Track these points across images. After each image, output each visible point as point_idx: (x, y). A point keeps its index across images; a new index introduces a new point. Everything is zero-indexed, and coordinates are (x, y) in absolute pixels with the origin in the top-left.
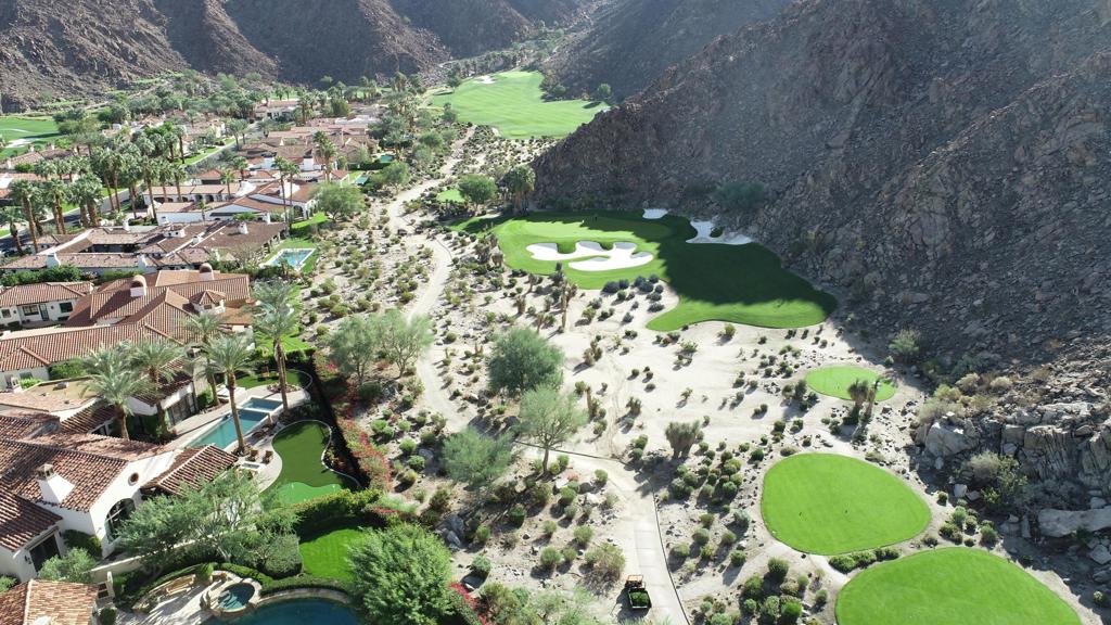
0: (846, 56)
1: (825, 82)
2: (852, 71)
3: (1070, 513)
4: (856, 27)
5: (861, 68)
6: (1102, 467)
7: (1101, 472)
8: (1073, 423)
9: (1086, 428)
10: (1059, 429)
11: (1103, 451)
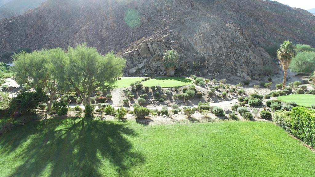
1: (44, 25)
3: (135, 68)
4: (50, 11)
6: (137, 59)
7: (138, 60)
8: (129, 54)
9: (132, 54)
10: (127, 55)
11: (137, 56)
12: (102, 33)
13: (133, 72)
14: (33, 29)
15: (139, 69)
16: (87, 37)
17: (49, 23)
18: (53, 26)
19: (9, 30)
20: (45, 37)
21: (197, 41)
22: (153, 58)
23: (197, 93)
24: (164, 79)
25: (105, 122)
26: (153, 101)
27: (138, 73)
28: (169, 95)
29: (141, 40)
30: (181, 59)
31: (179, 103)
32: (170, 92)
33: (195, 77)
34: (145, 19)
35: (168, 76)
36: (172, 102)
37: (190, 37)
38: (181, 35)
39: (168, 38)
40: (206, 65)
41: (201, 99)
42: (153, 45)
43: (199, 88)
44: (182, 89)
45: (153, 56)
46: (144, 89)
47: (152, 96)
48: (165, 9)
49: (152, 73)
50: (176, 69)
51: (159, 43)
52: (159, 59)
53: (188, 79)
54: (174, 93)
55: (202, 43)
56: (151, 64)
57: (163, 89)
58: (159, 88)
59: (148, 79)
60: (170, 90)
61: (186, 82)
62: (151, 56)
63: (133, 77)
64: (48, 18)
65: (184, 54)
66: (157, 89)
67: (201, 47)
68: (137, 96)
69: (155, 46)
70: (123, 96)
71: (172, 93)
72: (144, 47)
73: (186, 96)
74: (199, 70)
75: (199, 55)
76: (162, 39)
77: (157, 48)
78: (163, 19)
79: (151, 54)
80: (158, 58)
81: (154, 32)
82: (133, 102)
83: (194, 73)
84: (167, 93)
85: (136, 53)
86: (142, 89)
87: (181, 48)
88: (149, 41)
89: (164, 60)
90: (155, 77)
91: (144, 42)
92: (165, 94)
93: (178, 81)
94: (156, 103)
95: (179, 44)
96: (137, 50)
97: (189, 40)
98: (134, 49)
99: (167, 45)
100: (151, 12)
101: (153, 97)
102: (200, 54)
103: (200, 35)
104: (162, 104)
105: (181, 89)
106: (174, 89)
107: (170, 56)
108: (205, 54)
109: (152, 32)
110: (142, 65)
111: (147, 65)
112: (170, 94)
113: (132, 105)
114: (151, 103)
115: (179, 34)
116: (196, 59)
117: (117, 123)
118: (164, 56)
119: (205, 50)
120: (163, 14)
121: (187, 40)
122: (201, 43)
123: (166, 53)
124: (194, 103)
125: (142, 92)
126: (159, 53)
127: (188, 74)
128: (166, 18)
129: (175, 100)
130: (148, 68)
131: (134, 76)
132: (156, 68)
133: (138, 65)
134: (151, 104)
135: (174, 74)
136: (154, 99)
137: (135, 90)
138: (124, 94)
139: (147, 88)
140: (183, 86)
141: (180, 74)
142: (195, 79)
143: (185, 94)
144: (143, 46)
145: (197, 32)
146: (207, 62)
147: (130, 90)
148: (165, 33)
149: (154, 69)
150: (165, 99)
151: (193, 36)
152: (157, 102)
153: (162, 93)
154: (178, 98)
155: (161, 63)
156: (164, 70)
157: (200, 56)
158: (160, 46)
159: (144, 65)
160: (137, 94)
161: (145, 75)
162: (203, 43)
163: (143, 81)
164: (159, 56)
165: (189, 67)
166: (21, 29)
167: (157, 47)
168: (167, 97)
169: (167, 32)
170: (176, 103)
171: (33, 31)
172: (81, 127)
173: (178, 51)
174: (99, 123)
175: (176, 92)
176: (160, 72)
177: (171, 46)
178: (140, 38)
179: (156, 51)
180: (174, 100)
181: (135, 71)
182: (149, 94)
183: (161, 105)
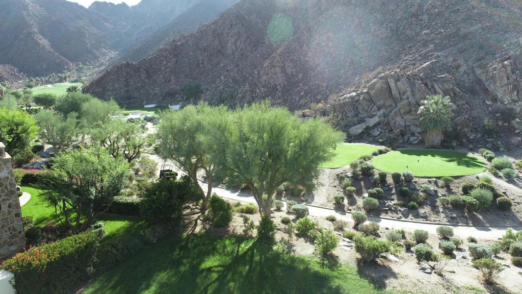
0: (230, 36)
1: (222, 47)
2: (233, 42)
3: (360, 125)
4: (231, 25)
5: (236, 40)
6: (366, 109)
7: (367, 111)
8: (352, 98)
9: (357, 98)
10: (347, 100)
11: (365, 102)
12: (307, 59)
13: (357, 134)
14: (206, 54)
15: (368, 128)
16: (282, 65)
17: (229, 44)
18: (233, 47)
19: (176, 56)
20: (222, 65)
21: (497, 75)
22: (397, 109)
23: (498, 199)
24: (419, 154)
25: (293, 260)
26: (394, 204)
27: (366, 135)
28: (431, 195)
29: (376, 72)
30: (458, 112)
31: (452, 218)
32: (432, 188)
33: (491, 154)
34: (385, 31)
35: (428, 148)
36: (437, 213)
37: (480, 67)
38: (461, 61)
39: (430, 69)
40: (516, 126)
41: (508, 214)
42: (399, 83)
43: (501, 184)
44: (462, 185)
45: (399, 105)
46: (377, 176)
47: (393, 194)
48: (427, 10)
49: (394, 138)
50: (445, 133)
51: (411, 79)
52: (410, 112)
53: (474, 159)
54: (441, 192)
55: (508, 79)
56: (393, 119)
57: (416, 180)
58: (409, 179)
59: (384, 151)
60: (433, 183)
61: (468, 166)
62: (394, 105)
63: (356, 144)
64: (228, 36)
65: (464, 102)
66: (403, 178)
67: (505, 88)
68: (361, 189)
69: (403, 85)
70: (335, 187)
71: (436, 191)
72: (381, 87)
73: (471, 204)
74: (497, 136)
75: (499, 103)
76: (419, 70)
77: (407, 89)
78: (421, 30)
79: (393, 99)
80: (407, 109)
81: (402, 56)
82: (352, 202)
83: (487, 142)
84: (424, 191)
85: (364, 98)
86: (372, 175)
87: (458, 90)
88: (392, 76)
89: (421, 115)
90: (399, 147)
91: (381, 78)
92: (422, 191)
93: (450, 161)
94: (400, 211)
95: (453, 81)
96: (367, 92)
97: (478, 72)
98: (360, 90)
99: (429, 84)
100: (398, 18)
101: (394, 197)
102: (502, 103)
103: (506, 62)
104: (413, 216)
105: (458, 183)
106: (441, 182)
107: (434, 106)
108: (514, 101)
109: (398, 57)
110: (375, 120)
111: (384, 121)
112: (433, 193)
113: (350, 208)
114: (390, 209)
115: (454, 60)
116: (493, 113)
117: (317, 268)
118: (422, 107)
119: (515, 93)
120: (422, 20)
121: (474, 72)
122: (505, 78)
123: (426, 102)
124: (489, 222)
125: (372, 181)
126: (411, 98)
127: (471, 146)
128: (428, 29)
129: (444, 208)
130: (385, 128)
131: (359, 142)
132: (403, 129)
133: (367, 119)
134: (389, 212)
135: (440, 143)
136: (396, 202)
137: (358, 175)
138: (337, 182)
139: (383, 176)
140: (462, 176)
141: (454, 144)
142: (490, 159)
143: (468, 199)
144: (378, 86)
145: (497, 56)
146: (518, 120)
147: (349, 174)
148: (425, 58)
149: (399, 130)
150: (421, 204)
151: (488, 64)
152: (402, 210)
153: (415, 189)
154: (450, 206)
155: (414, 119)
156: (419, 133)
157: (502, 107)
158: (412, 85)
159: (380, 121)
160: (361, 186)
161: (380, 140)
162: (511, 80)
163: (375, 154)
164: (410, 104)
165: (475, 130)
166: (191, 54)
167: (408, 87)
168: (426, 199)
169: (429, 56)
170: (447, 217)
171: (207, 56)
172: (247, 267)
173: (452, 95)
174: (281, 262)
175: (445, 189)
176: (409, 135)
177: (436, 86)
178: (374, 68)
179: (404, 94)
180: (441, 210)
181: (360, 131)
182: (387, 188)
183: (410, 217)
